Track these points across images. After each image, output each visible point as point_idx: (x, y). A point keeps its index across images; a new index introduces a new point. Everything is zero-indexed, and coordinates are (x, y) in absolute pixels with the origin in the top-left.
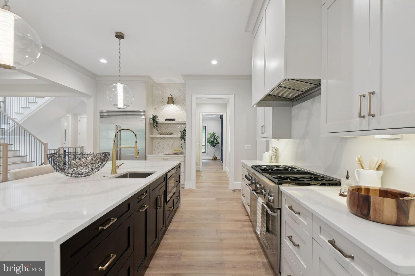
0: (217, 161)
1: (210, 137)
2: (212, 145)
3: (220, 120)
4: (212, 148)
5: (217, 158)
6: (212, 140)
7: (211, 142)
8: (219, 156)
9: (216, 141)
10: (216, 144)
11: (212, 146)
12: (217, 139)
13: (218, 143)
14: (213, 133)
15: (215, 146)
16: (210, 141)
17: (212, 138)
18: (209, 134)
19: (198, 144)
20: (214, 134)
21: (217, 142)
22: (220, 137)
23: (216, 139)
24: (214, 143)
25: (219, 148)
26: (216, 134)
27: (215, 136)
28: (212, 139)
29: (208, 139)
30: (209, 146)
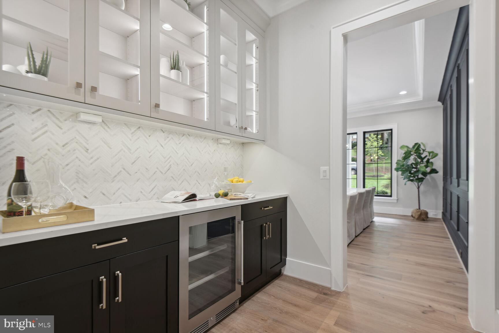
0: (430, 224)
1: (407, 155)
2: (410, 176)
3: (437, 107)
4: (412, 186)
5: (430, 215)
6: (412, 164)
7: (406, 170)
8: (437, 209)
9: (427, 167)
10: (425, 174)
11: (412, 181)
12: (428, 160)
13: (434, 171)
14: (416, 144)
15: (420, 180)
16: (403, 165)
17: (412, 157)
18: (402, 147)
19: (325, 171)
20: (417, 147)
21: (428, 170)
22: (441, 156)
23: (425, 160)
24: (418, 171)
25: (435, 186)
26: (424, 146)
27: (422, 152)
28: (411, 160)
29: (398, 160)
30: (403, 181)
